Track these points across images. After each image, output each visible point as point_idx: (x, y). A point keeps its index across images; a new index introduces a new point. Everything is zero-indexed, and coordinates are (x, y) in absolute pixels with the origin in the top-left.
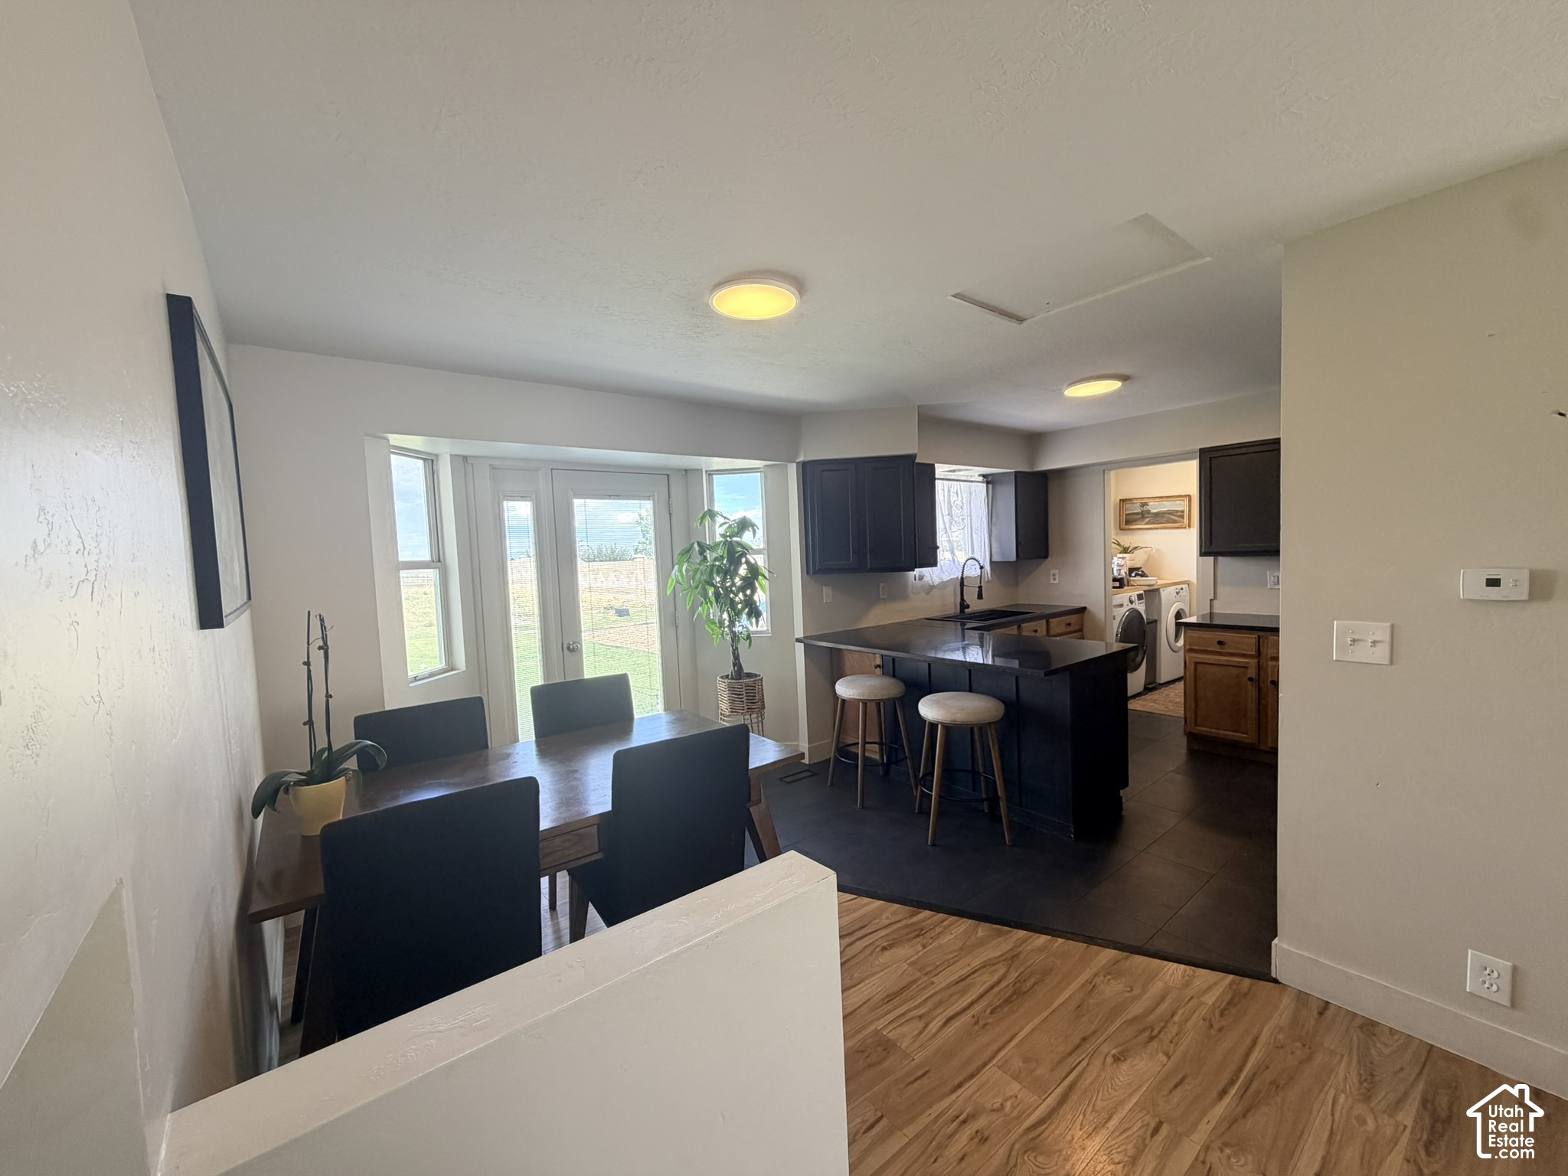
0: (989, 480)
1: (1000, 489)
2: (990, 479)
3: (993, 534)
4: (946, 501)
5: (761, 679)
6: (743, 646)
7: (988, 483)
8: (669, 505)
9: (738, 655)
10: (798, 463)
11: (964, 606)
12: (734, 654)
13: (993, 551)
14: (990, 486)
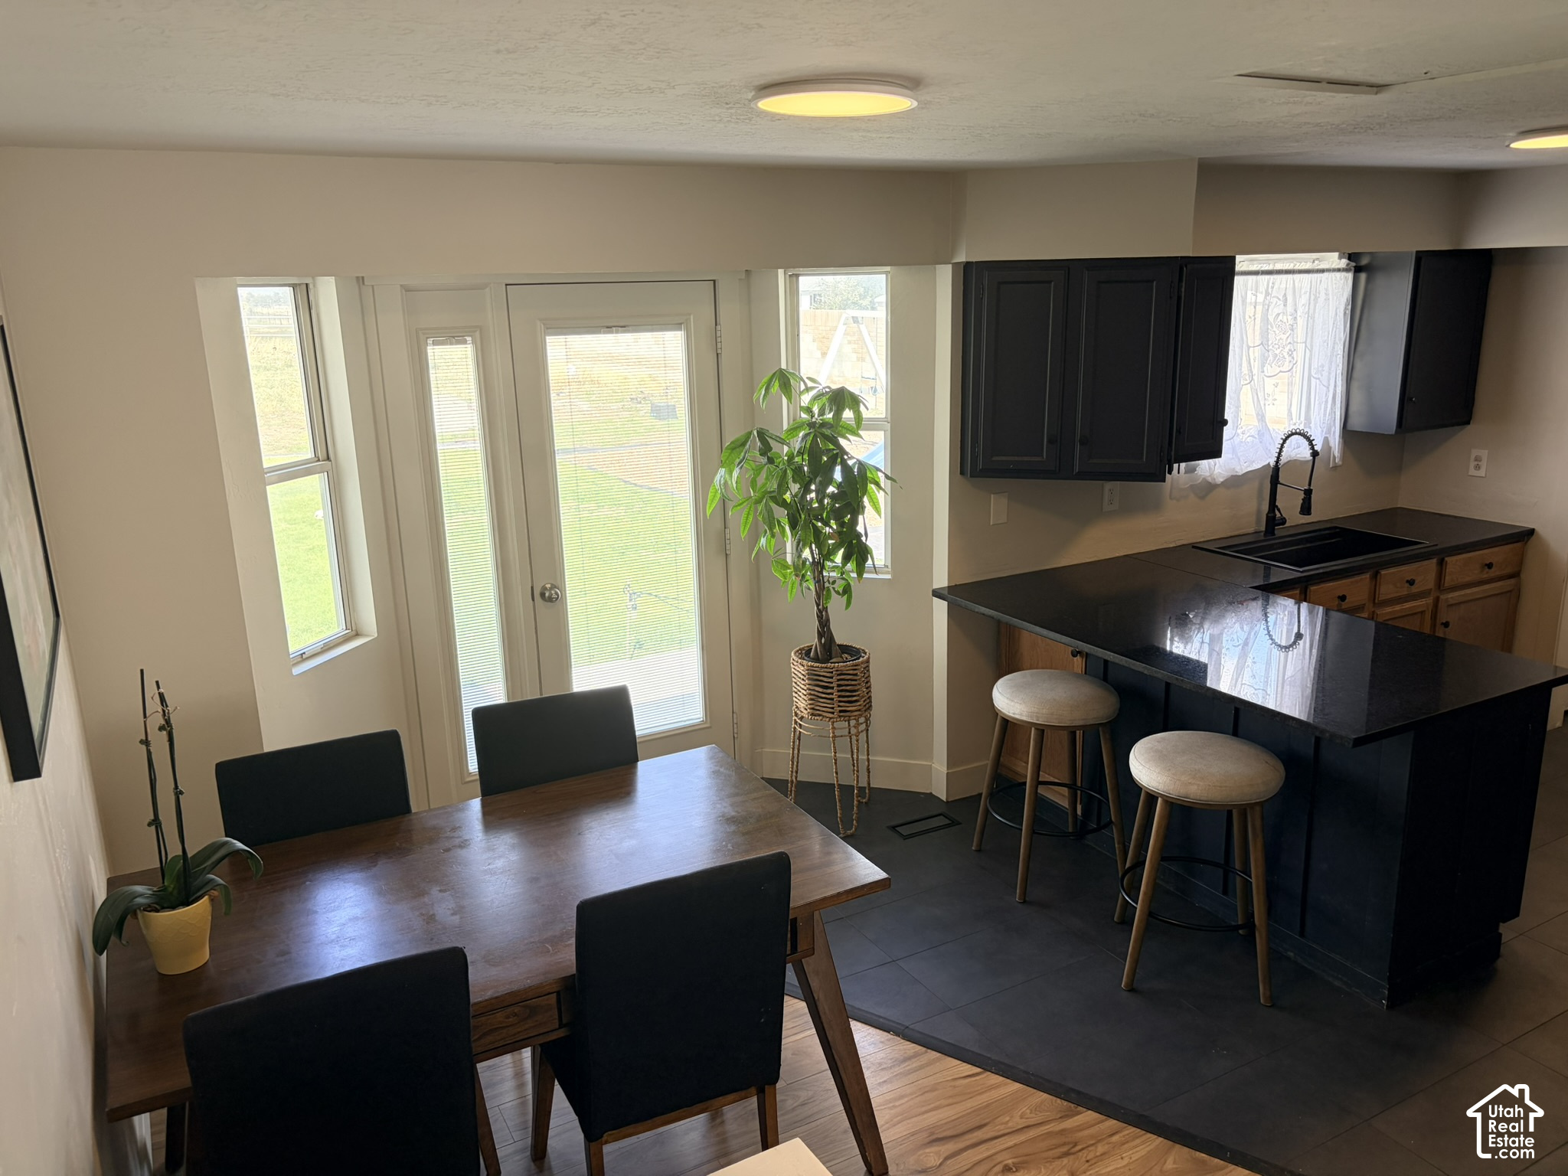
0: (1360, 265)
1: (1381, 281)
2: (1364, 261)
3: (1356, 374)
4: (1259, 316)
5: (868, 661)
6: (835, 604)
7: (1358, 270)
8: (716, 339)
9: (828, 620)
10: (955, 265)
11: (1273, 520)
12: (820, 617)
13: (1353, 408)
14: (1363, 276)
